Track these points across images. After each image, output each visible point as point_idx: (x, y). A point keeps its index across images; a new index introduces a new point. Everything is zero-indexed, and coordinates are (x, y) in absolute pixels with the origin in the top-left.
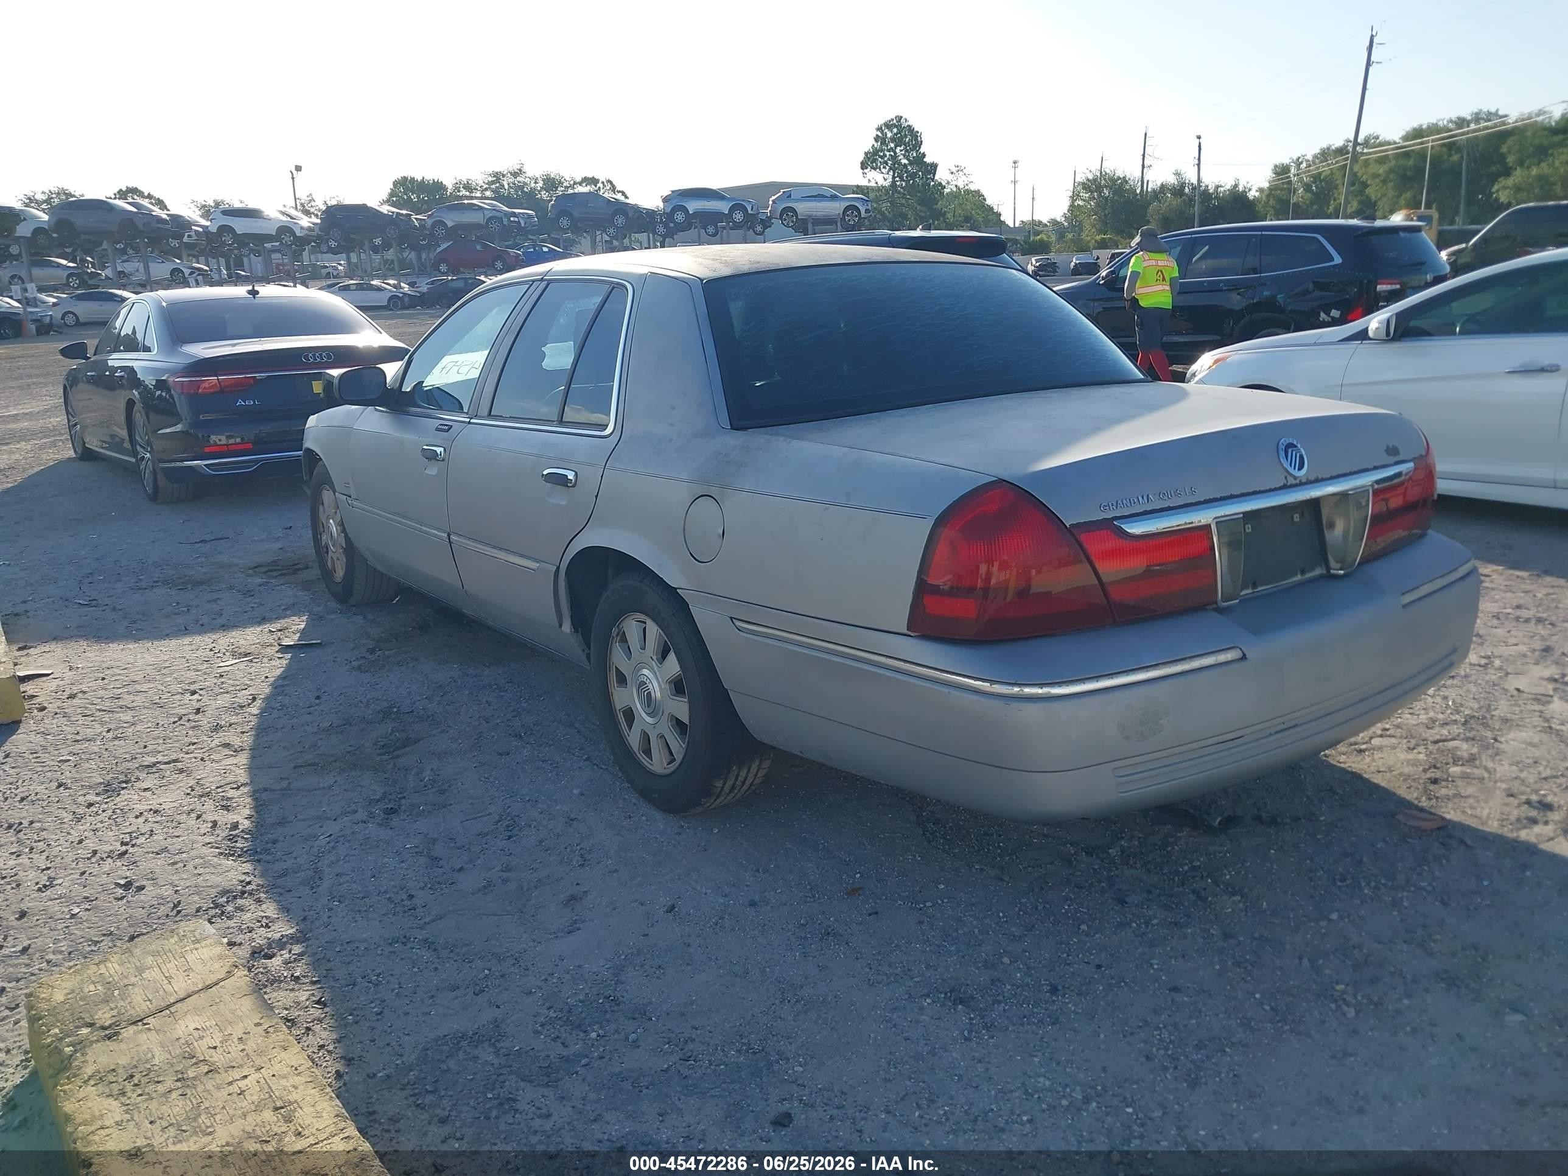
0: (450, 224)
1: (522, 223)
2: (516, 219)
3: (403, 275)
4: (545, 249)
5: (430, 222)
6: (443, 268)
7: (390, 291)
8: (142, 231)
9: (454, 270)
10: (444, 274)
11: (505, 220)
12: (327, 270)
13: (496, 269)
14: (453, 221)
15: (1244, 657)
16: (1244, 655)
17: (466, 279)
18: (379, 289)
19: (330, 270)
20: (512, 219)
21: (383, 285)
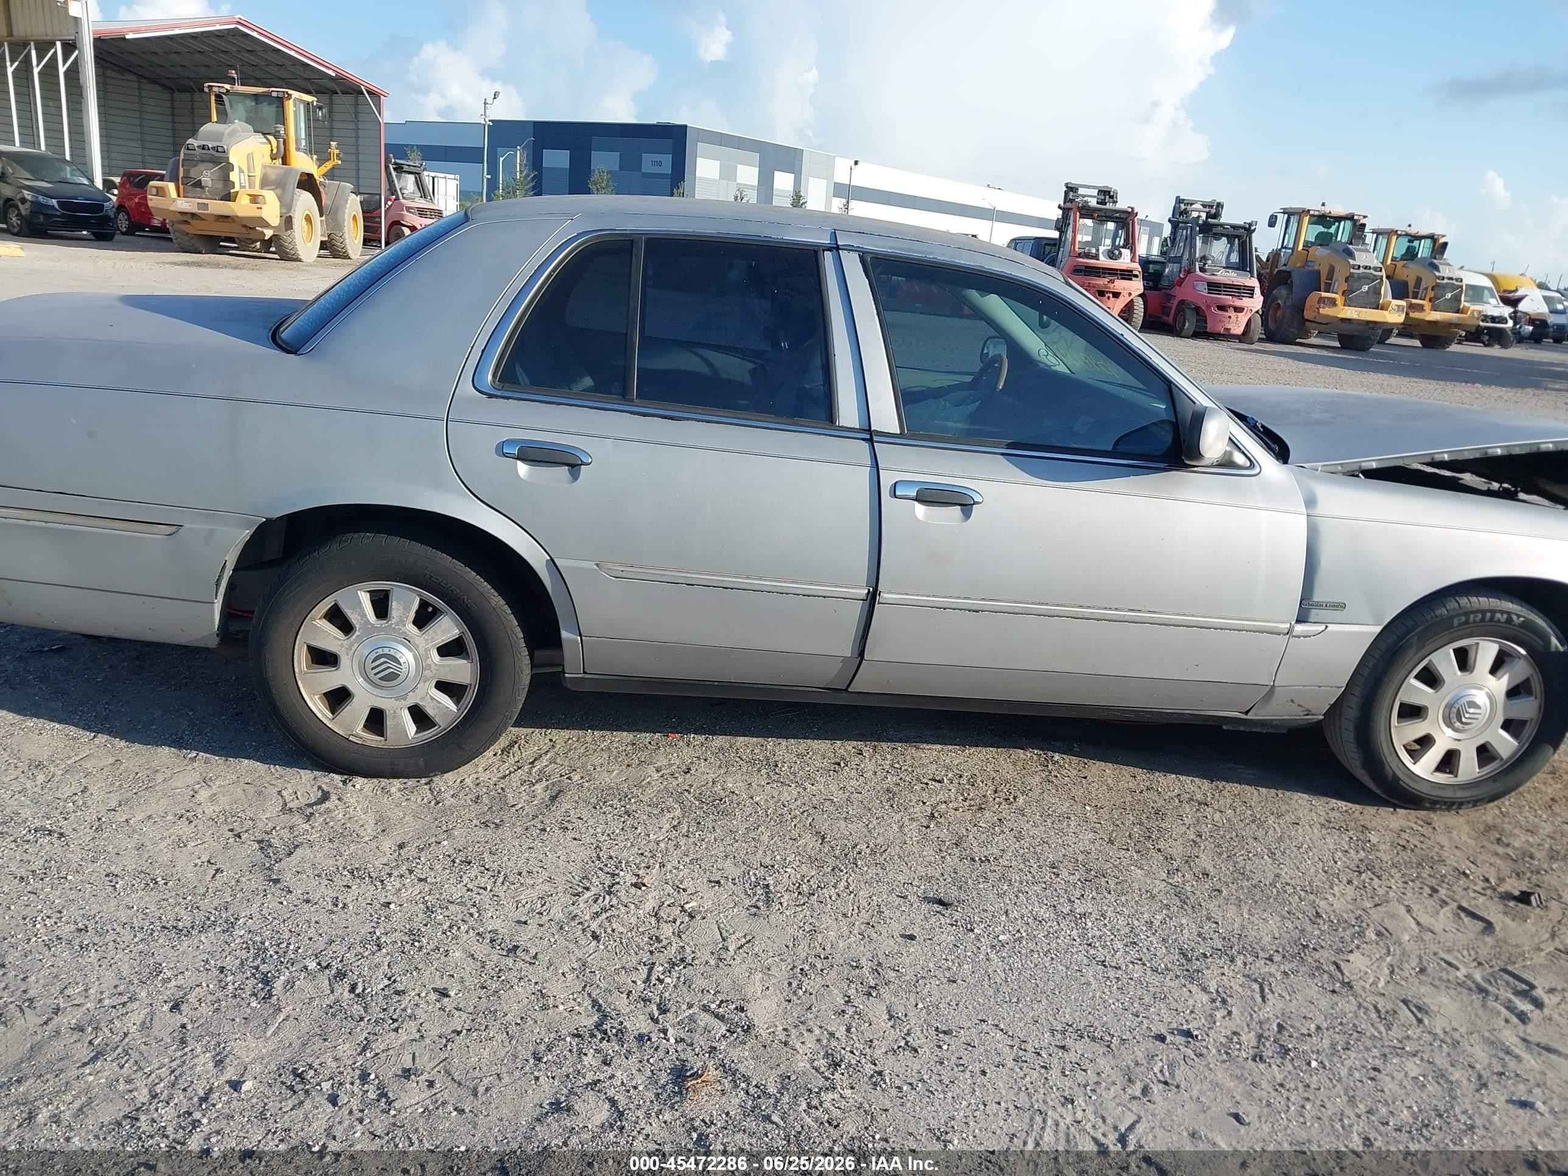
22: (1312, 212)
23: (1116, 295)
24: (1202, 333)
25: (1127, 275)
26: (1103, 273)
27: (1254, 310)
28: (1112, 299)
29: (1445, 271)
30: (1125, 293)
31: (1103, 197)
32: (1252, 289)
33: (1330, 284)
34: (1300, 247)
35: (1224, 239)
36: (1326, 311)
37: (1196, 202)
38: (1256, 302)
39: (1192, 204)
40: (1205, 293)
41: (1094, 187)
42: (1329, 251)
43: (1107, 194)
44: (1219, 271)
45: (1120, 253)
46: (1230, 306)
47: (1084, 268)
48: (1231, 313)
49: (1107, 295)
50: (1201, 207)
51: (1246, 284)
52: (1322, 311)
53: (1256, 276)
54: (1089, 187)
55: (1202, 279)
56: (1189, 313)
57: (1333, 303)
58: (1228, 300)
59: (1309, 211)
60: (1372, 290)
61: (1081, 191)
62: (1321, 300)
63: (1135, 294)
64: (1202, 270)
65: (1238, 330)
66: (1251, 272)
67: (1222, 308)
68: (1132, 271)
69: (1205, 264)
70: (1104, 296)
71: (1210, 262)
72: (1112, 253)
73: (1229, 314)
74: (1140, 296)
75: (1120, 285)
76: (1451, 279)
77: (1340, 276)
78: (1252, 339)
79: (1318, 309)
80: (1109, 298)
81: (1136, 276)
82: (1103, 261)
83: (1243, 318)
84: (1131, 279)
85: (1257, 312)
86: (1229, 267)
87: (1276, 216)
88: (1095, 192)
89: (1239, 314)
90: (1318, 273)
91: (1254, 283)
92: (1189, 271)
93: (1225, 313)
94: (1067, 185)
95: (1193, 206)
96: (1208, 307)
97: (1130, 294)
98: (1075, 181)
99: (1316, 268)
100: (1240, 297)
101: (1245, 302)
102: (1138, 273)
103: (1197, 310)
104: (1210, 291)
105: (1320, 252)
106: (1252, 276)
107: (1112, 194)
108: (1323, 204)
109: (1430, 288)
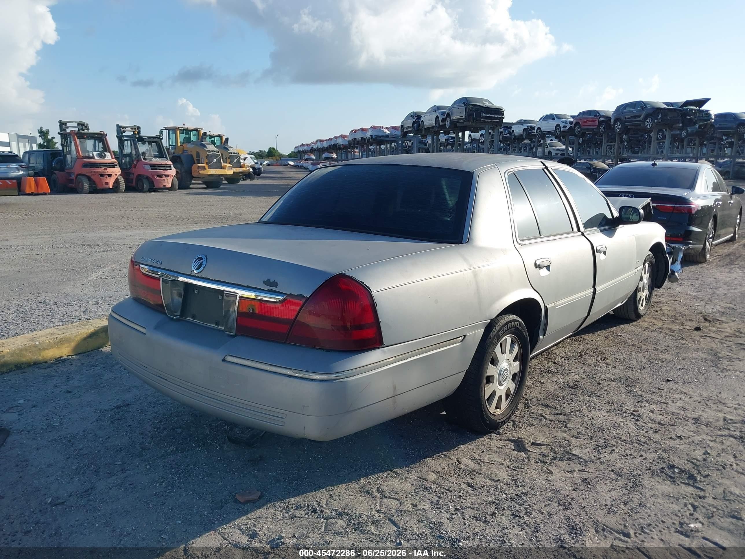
15: (145, 334)
22: (180, 129)
23: (110, 176)
24: (153, 189)
25: (112, 165)
26: (100, 166)
27: (174, 175)
28: (108, 178)
29: (231, 150)
30: (113, 174)
31: (81, 127)
32: (170, 166)
33: (199, 160)
34: (179, 145)
35: (147, 144)
36: (202, 172)
37: (127, 127)
38: (173, 172)
39: (126, 128)
40: (150, 170)
41: (75, 122)
42: (194, 145)
43: (82, 125)
44: (152, 159)
45: (105, 155)
46: (163, 175)
47: (89, 164)
48: (164, 178)
49: (105, 176)
50: (130, 129)
51: (168, 164)
52: (201, 172)
53: (169, 159)
54: (72, 122)
55: (147, 164)
56: (145, 181)
57: (204, 168)
58: (161, 172)
59: (179, 128)
60: (217, 161)
61: (68, 124)
62: (199, 167)
63: (118, 174)
64: (145, 159)
65: (169, 185)
66: (166, 158)
67: (160, 176)
68: (114, 163)
69: (145, 156)
70: (104, 177)
71: (147, 155)
72: (101, 155)
73: (164, 179)
74: (120, 175)
75: (110, 170)
76: (234, 153)
77: (203, 156)
78: (175, 189)
79: (199, 171)
80: (106, 177)
81: (116, 165)
82: (97, 159)
83: (170, 179)
84: (114, 167)
85: (175, 176)
86: (155, 156)
87: (162, 131)
88: (76, 125)
89: (168, 178)
90: (192, 156)
91: (170, 163)
92: (139, 160)
93: (162, 178)
94: (60, 122)
95: (127, 129)
96: (153, 176)
97: (116, 175)
98: (64, 120)
99: (189, 153)
100: (166, 170)
101: (169, 172)
102: (116, 164)
103: (148, 178)
104: (152, 169)
105: (188, 146)
106: (168, 160)
107: (85, 125)
108: (184, 125)
109: (228, 158)
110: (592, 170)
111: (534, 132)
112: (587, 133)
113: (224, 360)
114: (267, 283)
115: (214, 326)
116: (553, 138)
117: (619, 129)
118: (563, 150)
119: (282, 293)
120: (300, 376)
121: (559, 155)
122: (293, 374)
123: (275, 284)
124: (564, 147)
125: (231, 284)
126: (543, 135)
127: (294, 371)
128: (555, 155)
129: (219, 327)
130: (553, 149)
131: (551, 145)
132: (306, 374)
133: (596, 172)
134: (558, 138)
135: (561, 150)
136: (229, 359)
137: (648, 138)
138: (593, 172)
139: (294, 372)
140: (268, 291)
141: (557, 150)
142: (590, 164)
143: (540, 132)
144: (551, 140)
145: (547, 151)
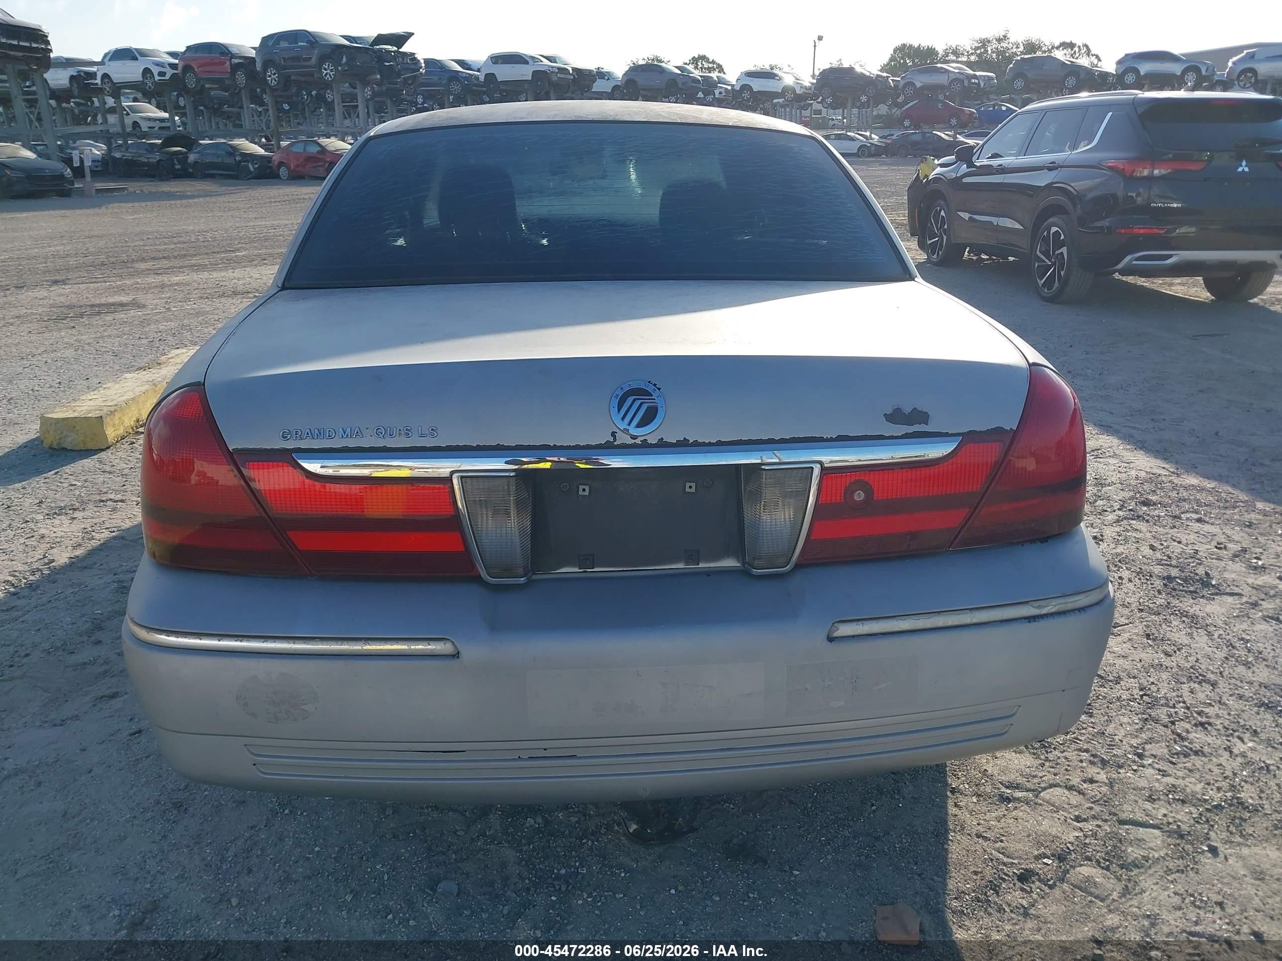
0: (918, 85)
1: (982, 84)
2: (977, 81)
3: (875, 128)
4: (1004, 108)
5: (902, 83)
6: (907, 123)
7: (861, 141)
8: (681, 89)
9: (916, 126)
10: (906, 128)
11: (966, 83)
12: (833, 122)
13: (951, 125)
14: (921, 82)
15: (456, 655)
16: (458, 653)
17: (924, 133)
18: (852, 139)
19: (836, 122)
20: (973, 81)
21: (857, 136)
110: (238, 158)
111: (97, 84)
112: (207, 86)
113: (831, 639)
114: (895, 417)
115: (681, 566)
116: (139, 96)
117: (275, 80)
118: (162, 120)
119: (946, 435)
120: (1053, 610)
121: (156, 129)
122: (1036, 612)
123: (923, 417)
124: (166, 115)
125: (783, 441)
126: (117, 90)
127: (1036, 604)
128: (147, 130)
129: (701, 565)
130: (142, 118)
131: (134, 110)
132: (1066, 603)
133: (248, 161)
134: (148, 96)
135: (158, 120)
136: (845, 630)
137: (309, 98)
138: (240, 162)
139: (1039, 607)
140: (906, 436)
141: (150, 119)
142: (230, 145)
143: (110, 85)
144: (135, 100)
145: (128, 121)
